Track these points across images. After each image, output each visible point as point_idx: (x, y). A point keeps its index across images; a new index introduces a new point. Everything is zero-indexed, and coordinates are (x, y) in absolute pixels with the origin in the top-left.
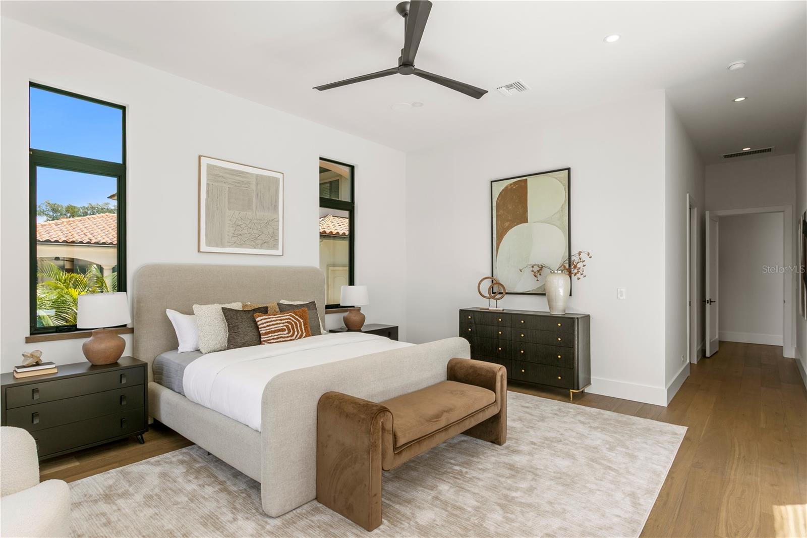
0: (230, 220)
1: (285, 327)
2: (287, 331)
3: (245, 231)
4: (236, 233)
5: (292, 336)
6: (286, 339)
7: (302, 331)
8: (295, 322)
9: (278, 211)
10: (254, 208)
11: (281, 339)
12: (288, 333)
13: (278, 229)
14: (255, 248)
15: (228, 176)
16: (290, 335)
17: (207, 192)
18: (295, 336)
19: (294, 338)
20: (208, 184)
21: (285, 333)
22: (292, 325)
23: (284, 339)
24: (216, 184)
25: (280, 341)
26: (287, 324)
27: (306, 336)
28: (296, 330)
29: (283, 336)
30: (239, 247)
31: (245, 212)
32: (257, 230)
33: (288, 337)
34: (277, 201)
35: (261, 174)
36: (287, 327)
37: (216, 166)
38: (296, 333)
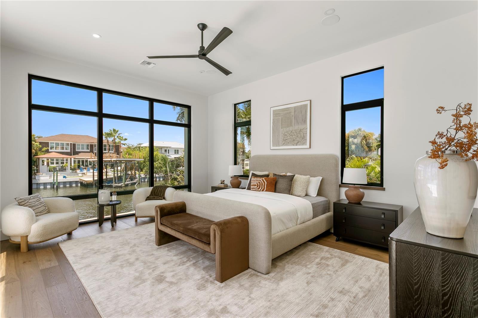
0: (282, 133)
1: (256, 184)
2: (256, 186)
3: (289, 137)
4: (285, 139)
5: (259, 189)
6: (256, 190)
7: (264, 188)
8: (262, 183)
9: (307, 123)
10: (293, 125)
11: (254, 189)
12: (257, 187)
13: (307, 133)
14: (294, 145)
15: (281, 112)
16: (257, 188)
17: (273, 123)
18: (260, 189)
19: (259, 190)
20: (273, 119)
21: (256, 187)
22: (260, 184)
23: (255, 190)
24: (276, 118)
25: (253, 190)
26: (258, 183)
27: (266, 191)
28: (261, 186)
29: (255, 188)
30: (286, 146)
31: (289, 128)
32: (295, 135)
33: (257, 189)
34: (306, 118)
35: (297, 105)
36: (258, 184)
37: (276, 110)
38: (261, 188)
